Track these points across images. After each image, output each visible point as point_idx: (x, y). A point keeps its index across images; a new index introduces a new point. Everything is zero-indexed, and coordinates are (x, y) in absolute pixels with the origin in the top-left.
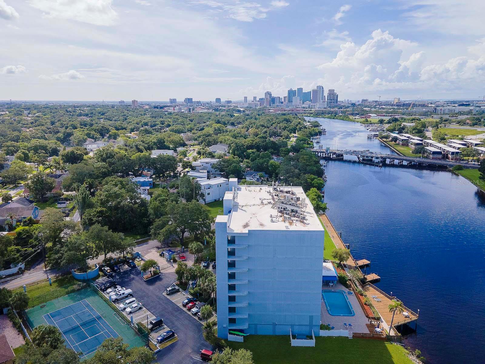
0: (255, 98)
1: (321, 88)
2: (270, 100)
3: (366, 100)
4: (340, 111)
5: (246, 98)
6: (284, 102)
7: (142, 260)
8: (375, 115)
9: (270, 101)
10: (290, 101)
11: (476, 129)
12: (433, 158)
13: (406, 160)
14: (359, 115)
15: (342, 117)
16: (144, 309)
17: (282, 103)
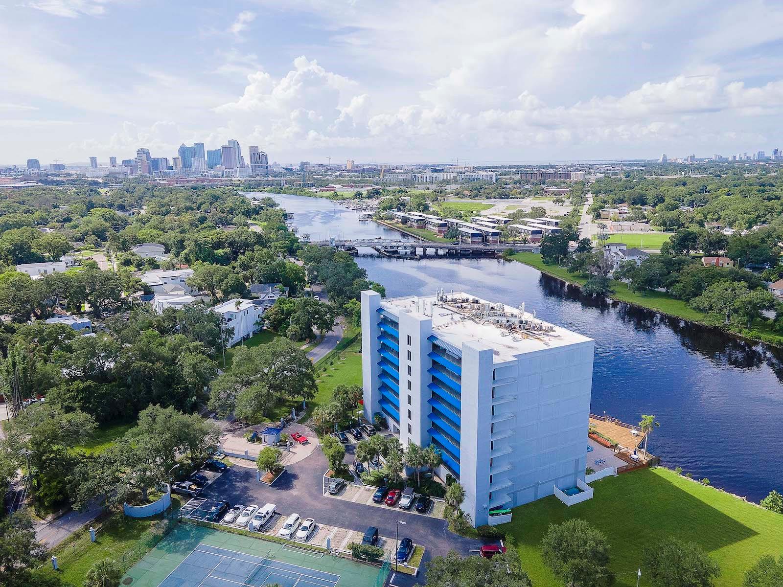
0: (113, 160)
1: (234, 144)
2: (148, 163)
3: (307, 164)
4: (284, 181)
5: (93, 160)
6: (174, 168)
7: (226, 456)
8: (340, 186)
9: (149, 166)
10: (186, 165)
11: (481, 202)
12: (473, 243)
13: (441, 248)
14: (314, 186)
15: (293, 190)
16: (321, 526)
17: (171, 168)
